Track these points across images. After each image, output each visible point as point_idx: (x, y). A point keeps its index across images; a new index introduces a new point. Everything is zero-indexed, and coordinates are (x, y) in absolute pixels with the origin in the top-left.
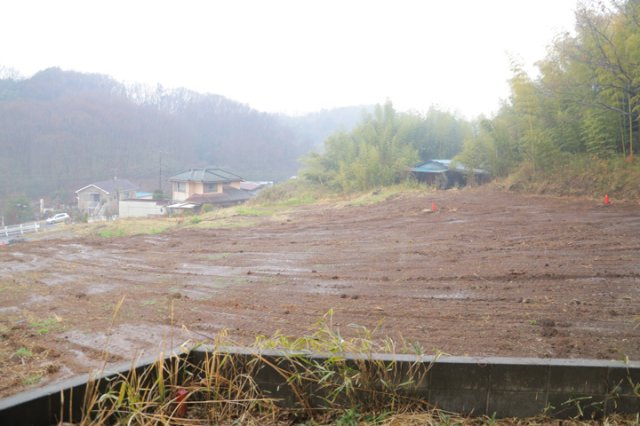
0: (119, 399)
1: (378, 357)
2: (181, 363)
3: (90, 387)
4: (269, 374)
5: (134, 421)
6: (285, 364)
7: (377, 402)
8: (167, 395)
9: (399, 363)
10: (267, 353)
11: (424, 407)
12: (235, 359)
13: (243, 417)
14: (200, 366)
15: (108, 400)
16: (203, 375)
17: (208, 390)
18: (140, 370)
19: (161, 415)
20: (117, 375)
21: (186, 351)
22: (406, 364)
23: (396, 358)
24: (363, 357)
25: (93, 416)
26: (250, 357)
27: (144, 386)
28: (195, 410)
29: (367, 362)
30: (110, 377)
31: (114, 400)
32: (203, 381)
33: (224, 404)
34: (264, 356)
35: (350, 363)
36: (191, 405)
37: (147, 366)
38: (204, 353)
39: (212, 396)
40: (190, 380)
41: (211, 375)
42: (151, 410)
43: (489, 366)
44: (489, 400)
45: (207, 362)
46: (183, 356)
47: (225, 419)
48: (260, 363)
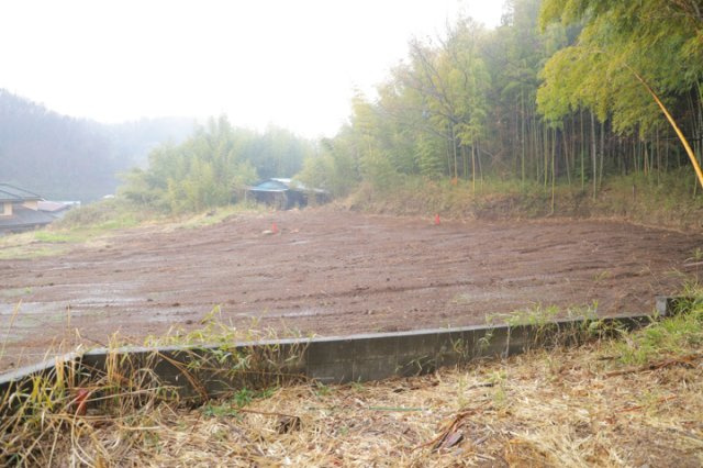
1: (262, 342)
2: (77, 366)
4: (168, 366)
6: (182, 356)
7: (264, 380)
8: (67, 396)
9: (281, 345)
10: (162, 348)
11: (304, 380)
12: (132, 357)
13: (148, 405)
17: (108, 387)
19: (65, 414)
21: (80, 355)
22: (288, 346)
23: (278, 342)
24: (251, 343)
26: (147, 354)
29: (254, 347)
31: (25, 398)
32: (101, 381)
34: (160, 352)
35: (239, 349)
40: (88, 381)
43: (353, 341)
44: (354, 368)
47: (129, 410)
48: (156, 358)
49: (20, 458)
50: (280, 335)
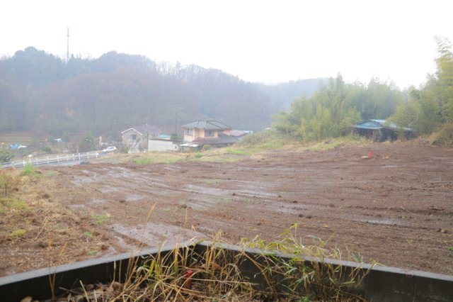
0: (150, 271)
1: (328, 261)
2: (190, 252)
3: (131, 261)
4: (249, 265)
5: (158, 287)
6: (261, 259)
7: (326, 294)
8: (179, 272)
9: (343, 267)
10: (248, 250)
12: (226, 253)
13: (229, 294)
14: (202, 256)
15: (142, 271)
16: (204, 262)
17: (207, 272)
18: (163, 254)
19: (175, 286)
20: (148, 255)
21: (194, 244)
22: (349, 268)
23: (341, 263)
24: (318, 260)
25: (133, 280)
26: (236, 252)
27: (165, 265)
28: (197, 284)
29: (320, 264)
30: (145, 256)
31: (146, 272)
32: (203, 266)
33: (217, 283)
34: (246, 253)
35: (307, 263)
36: (194, 281)
37: (167, 252)
38: (205, 247)
39: (209, 276)
40: (194, 265)
41: (209, 261)
42: (168, 281)
43: (415, 277)
45: (207, 253)
46: (191, 247)
47: (217, 293)
48: (243, 257)
50: (345, 257)
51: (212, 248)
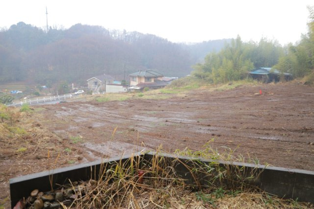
0: (115, 172)
1: (235, 163)
2: (141, 159)
3: (102, 166)
4: (182, 167)
5: (121, 183)
6: (190, 163)
7: (233, 185)
8: (134, 173)
9: (246, 167)
10: (181, 157)
11: (258, 190)
12: (166, 159)
13: (169, 186)
14: (150, 161)
15: (110, 172)
16: (151, 166)
17: (153, 172)
18: (123, 161)
19: (132, 182)
20: (114, 162)
21: (143, 154)
22: (250, 168)
23: (245, 165)
24: (228, 163)
25: (103, 179)
26: (173, 159)
27: (125, 168)
28: (146, 181)
29: (230, 165)
30: (111, 162)
31: (113, 173)
32: (150, 168)
33: (160, 179)
34: (179, 159)
35: (221, 165)
36: (144, 178)
37: (126, 159)
38: (152, 155)
39: (155, 175)
40: (144, 167)
41: (154, 165)
42: (127, 179)
44: (294, 191)
45: (153, 159)
46: (142, 156)
47: (160, 186)
48: (177, 162)
49: (109, 199)
50: (246, 161)
51: (157, 156)
